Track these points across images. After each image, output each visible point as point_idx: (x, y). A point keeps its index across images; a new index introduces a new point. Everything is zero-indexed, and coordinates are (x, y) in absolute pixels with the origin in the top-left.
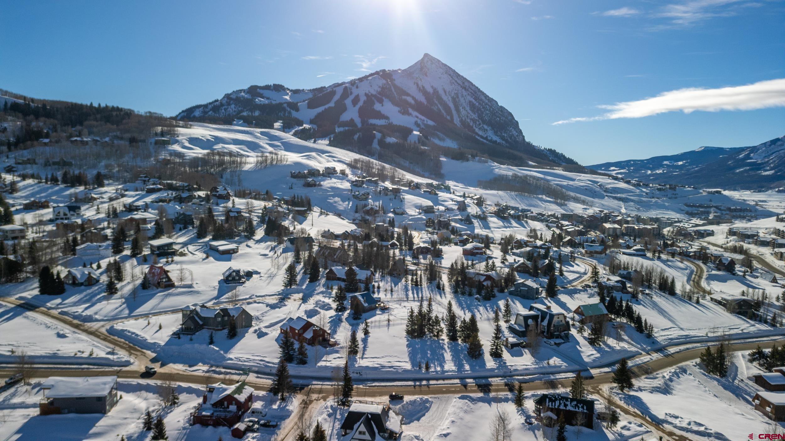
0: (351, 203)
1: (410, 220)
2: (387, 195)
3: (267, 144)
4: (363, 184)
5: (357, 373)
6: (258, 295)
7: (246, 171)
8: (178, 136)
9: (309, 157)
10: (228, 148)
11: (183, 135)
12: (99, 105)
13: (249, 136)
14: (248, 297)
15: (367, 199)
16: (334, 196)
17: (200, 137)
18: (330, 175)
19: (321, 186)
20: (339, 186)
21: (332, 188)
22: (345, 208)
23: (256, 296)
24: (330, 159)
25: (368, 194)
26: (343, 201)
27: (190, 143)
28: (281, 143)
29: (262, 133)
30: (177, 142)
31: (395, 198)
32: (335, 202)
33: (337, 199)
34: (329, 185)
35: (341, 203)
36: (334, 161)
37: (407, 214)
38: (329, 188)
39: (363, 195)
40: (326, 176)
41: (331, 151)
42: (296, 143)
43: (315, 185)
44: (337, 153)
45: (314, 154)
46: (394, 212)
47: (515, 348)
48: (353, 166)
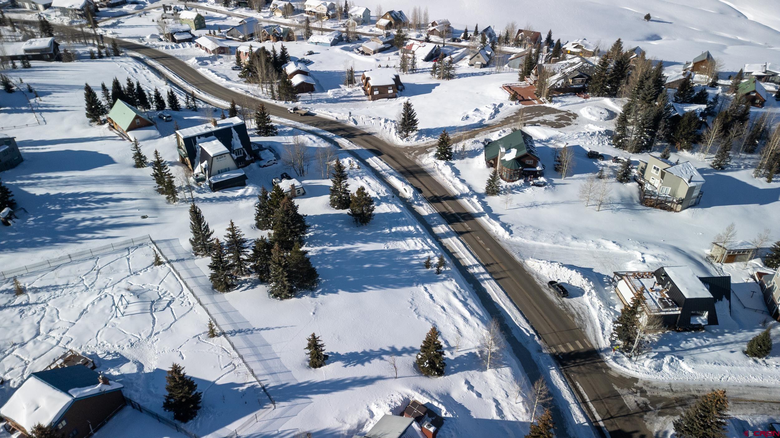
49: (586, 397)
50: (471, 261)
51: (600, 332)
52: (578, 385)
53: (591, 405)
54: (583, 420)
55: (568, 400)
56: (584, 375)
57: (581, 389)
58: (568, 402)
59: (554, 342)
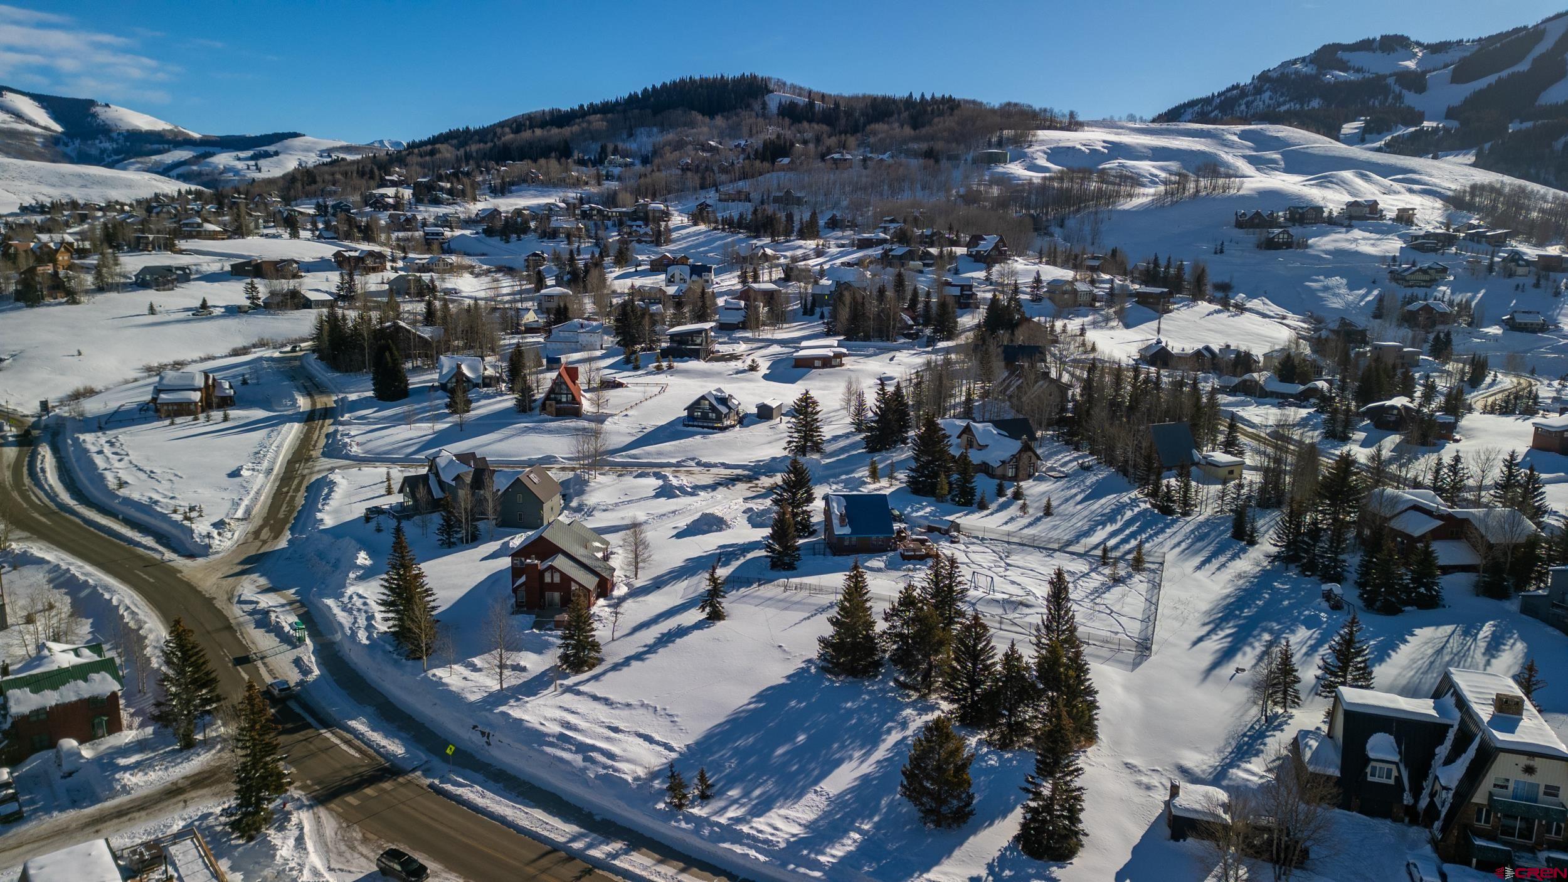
0: (1376, 292)
1: (1556, 349)
2: (1511, 275)
3: (1244, 157)
4: (1451, 245)
5: (483, 734)
6: (704, 460)
7: (1125, 211)
8: (1030, 146)
9: (1324, 182)
10: (1134, 167)
11: (1042, 142)
12: (923, 95)
13: (1209, 141)
14: (674, 461)
15: (1432, 283)
16: (1329, 274)
17: (1079, 146)
18: (1354, 222)
19: (1307, 246)
20: (1366, 248)
21: (1338, 253)
22: (1348, 304)
23: (699, 464)
24: (1397, 186)
25: (1444, 270)
26: (1352, 287)
27: (1048, 160)
28: (1282, 154)
29: (1243, 135)
30: (1019, 157)
31: (1537, 285)
32: (1326, 289)
33: (1336, 280)
34: (1330, 247)
35: (1343, 291)
36: (1411, 191)
37: (1558, 329)
38: (1327, 252)
39: (1424, 271)
40: (1342, 225)
41: (1418, 168)
42: (1322, 153)
43: (1289, 245)
44: (1434, 172)
45: (1348, 175)
46: (1512, 326)
47: (1191, 843)
48: (1456, 202)
49: (344, 747)
50: (631, 862)
51: (306, 830)
52: (357, 755)
53: (338, 741)
54: (353, 723)
55: (375, 734)
56: (345, 767)
57: (352, 752)
58: (373, 730)
59: (402, 790)
